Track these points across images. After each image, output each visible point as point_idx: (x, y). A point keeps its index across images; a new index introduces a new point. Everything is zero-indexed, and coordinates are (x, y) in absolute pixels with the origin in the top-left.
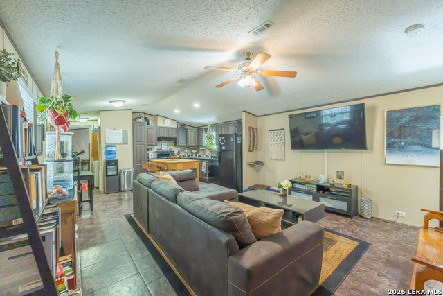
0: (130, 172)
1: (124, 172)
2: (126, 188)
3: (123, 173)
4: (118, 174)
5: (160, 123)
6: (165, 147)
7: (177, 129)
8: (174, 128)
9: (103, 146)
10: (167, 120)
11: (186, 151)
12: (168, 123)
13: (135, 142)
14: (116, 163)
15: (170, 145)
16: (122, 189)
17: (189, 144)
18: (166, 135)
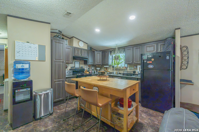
0: (47, 94)
1: (40, 96)
2: (43, 115)
3: (38, 97)
4: (32, 98)
5: (75, 44)
6: (77, 65)
7: (88, 51)
8: (86, 50)
9: (11, 62)
10: (81, 42)
11: (93, 69)
12: (82, 45)
13: (54, 60)
14: (29, 84)
15: (82, 64)
16: (38, 117)
17: (96, 63)
18: (80, 55)
